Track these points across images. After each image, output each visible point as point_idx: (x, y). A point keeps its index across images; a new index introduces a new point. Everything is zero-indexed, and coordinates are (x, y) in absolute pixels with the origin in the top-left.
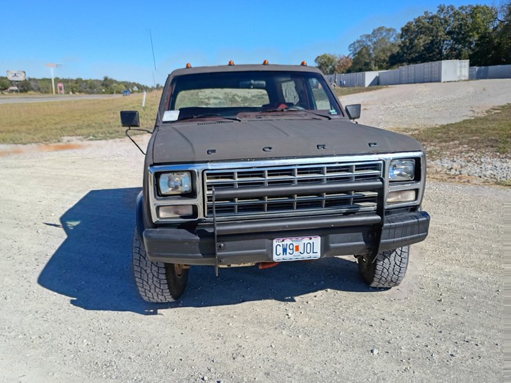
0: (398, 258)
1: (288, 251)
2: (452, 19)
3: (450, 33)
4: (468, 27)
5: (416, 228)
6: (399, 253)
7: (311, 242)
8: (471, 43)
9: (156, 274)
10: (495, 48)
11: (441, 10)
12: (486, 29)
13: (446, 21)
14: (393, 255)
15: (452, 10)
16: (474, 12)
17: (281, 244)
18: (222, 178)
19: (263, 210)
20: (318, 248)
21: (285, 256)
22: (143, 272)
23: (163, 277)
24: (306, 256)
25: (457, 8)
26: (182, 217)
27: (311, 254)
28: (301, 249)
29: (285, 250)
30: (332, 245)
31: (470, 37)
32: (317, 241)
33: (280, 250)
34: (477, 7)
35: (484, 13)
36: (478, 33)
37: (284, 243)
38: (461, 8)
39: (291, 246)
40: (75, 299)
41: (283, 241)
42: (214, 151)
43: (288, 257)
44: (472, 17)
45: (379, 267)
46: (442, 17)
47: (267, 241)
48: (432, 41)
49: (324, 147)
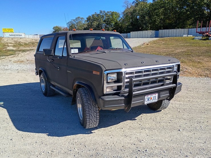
1: (149, 100)
2: (105, 16)
3: (105, 21)
4: (111, 19)
8: (112, 25)
9: (95, 116)
10: (120, 28)
11: (101, 12)
12: (117, 20)
13: (103, 17)
15: (105, 12)
16: (112, 14)
19: (141, 85)
20: (157, 98)
23: (98, 116)
25: (106, 12)
27: (155, 100)
28: (152, 99)
30: (161, 96)
31: (112, 23)
34: (113, 12)
35: (116, 15)
36: (114, 22)
37: (148, 97)
38: (108, 12)
40: (48, 134)
42: (127, 64)
43: (149, 102)
44: (112, 16)
46: (101, 15)
47: (143, 97)
48: (99, 24)
49: (158, 61)
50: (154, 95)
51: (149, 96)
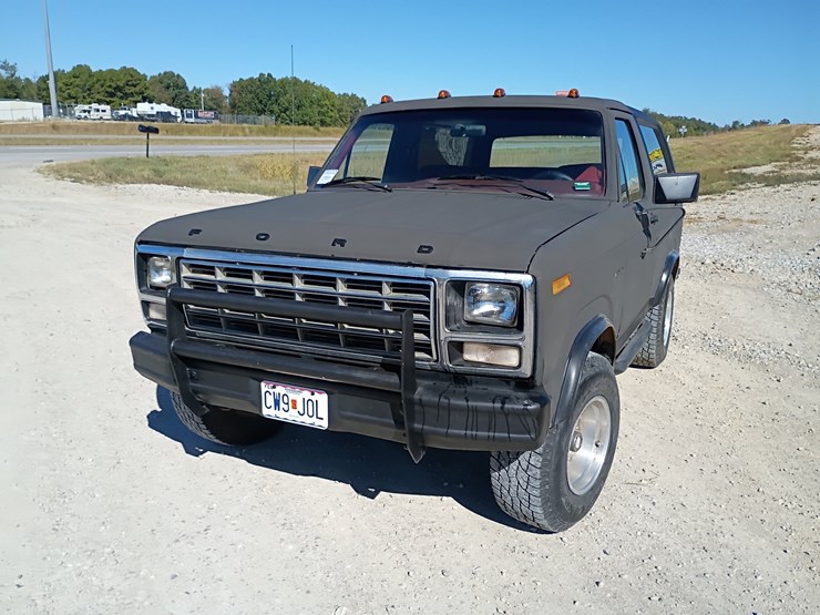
0: (521, 474)
1: (282, 405)
7: (314, 398)
17: (271, 391)
18: (204, 273)
19: (257, 332)
20: (323, 411)
21: (277, 412)
24: (307, 421)
27: (314, 420)
28: (300, 407)
29: (277, 403)
30: (344, 412)
32: (322, 399)
33: (270, 401)
37: (276, 391)
39: (285, 398)
41: (274, 387)
42: (198, 231)
43: (281, 415)
47: (253, 383)
49: (342, 242)
50: (306, 394)
51: (280, 390)
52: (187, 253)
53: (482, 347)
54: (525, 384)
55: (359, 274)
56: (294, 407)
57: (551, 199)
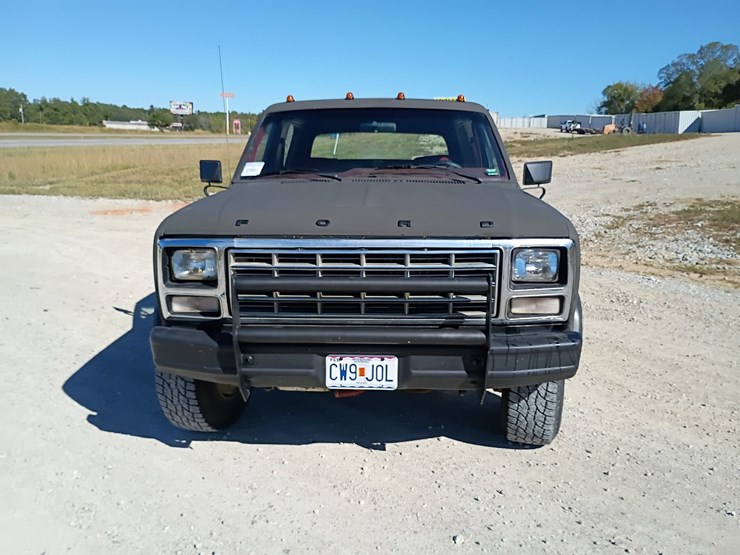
0: (541, 401)
1: (348, 374)
5: (555, 356)
6: (543, 393)
7: (383, 364)
9: (182, 391)
14: (533, 395)
17: (338, 363)
18: (257, 261)
19: (316, 311)
20: (393, 374)
21: (343, 383)
22: (166, 385)
23: (191, 395)
24: (375, 385)
26: (202, 314)
27: (384, 382)
28: (368, 374)
29: (343, 374)
30: (413, 372)
32: (392, 364)
33: (336, 372)
37: (343, 362)
39: (353, 367)
40: (95, 414)
41: (341, 359)
42: (245, 222)
43: (348, 384)
45: (512, 412)
47: (317, 358)
49: (408, 224)
50: (376, 361)
51: (348, 361)
52: (236, 243)
53: (525, 301)
54: (561, 327)
55: (429, 249)
56: (362, 374)
57: (480, 182)
